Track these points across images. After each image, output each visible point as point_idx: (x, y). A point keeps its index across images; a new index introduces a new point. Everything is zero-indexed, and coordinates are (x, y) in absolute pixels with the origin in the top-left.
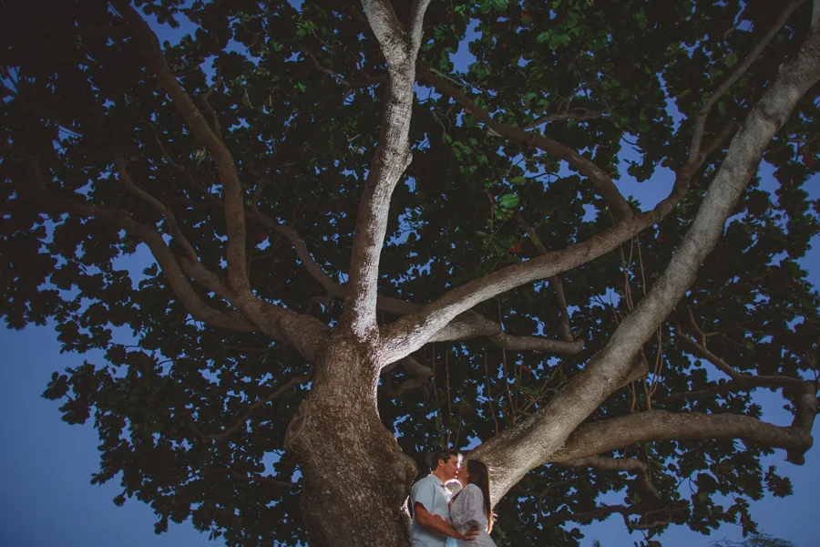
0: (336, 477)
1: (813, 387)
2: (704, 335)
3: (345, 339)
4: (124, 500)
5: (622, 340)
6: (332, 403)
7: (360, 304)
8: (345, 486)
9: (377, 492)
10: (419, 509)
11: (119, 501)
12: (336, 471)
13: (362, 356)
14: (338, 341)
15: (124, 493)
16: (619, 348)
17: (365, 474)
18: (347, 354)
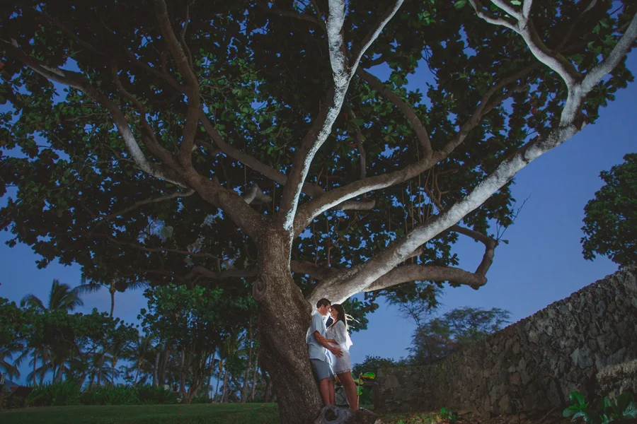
0: (283, 317)
1: (494, 243)
2: (440, 193)
3: (278, 232)
4: (15, 243)
5: (414, 239)
6: (277, 275)
7: (289, 214)
8: (287, 323)
9: (301, 324)
10: (317, 334)
11: (12, 243)
12: (282, 314)
13: (285, 242)
14: (273, 233)
15: (16, 239)
16: (412, 242)
17: (296, 317)
18: (278, 242)
